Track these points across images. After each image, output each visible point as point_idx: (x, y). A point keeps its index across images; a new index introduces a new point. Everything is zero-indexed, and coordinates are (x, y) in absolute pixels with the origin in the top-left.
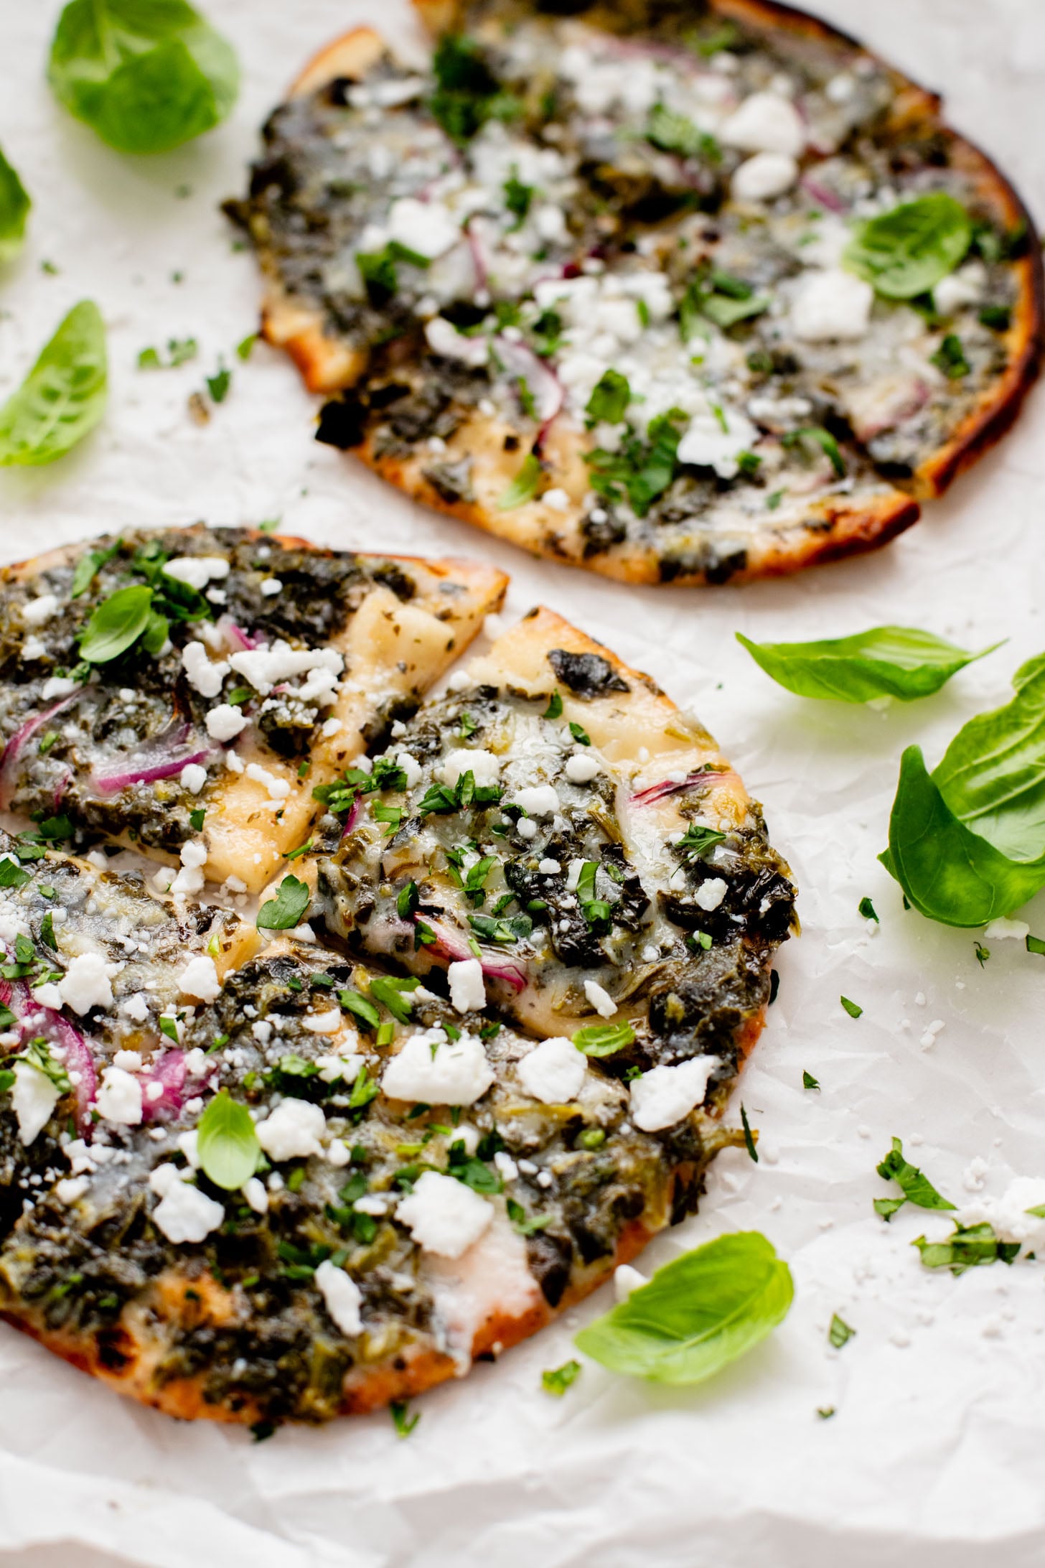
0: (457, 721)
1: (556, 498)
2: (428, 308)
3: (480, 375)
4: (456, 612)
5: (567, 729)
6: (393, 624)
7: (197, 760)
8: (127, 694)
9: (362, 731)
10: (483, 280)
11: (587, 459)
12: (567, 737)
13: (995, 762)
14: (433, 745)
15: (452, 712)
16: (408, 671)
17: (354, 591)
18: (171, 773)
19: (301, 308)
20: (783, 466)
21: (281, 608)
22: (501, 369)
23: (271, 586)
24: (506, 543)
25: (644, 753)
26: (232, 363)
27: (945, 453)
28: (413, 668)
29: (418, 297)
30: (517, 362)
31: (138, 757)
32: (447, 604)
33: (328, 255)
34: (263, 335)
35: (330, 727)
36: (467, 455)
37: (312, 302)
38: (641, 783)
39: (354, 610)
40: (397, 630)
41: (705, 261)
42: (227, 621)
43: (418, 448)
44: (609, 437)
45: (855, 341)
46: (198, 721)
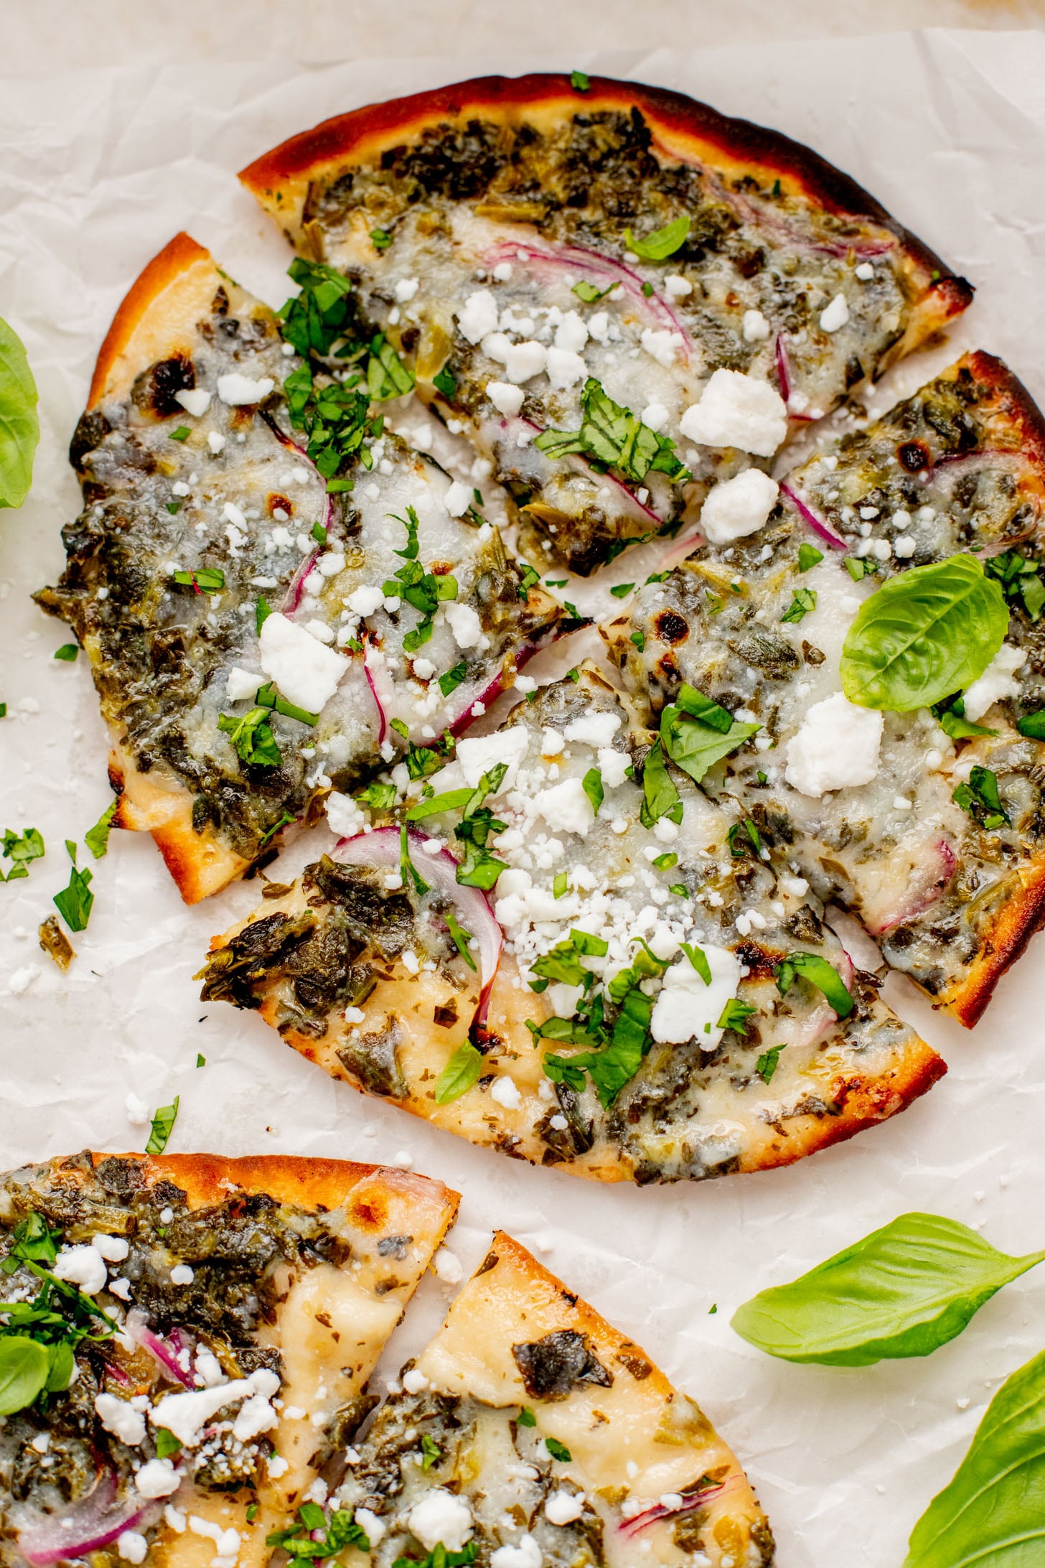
0: (418, 1445)
1: (504, 1090)
2: (320, 779)
3: (398, 905)
4: (401, 1278)
5: (542, 1443)
6: (332, 1331)
7: (131, 1524)
8: (41, 1442)
9: (310, 1463)
10: (384, 726)
11: (539, 1033)
12: (543, 1453)
13: (1030, 1411)
14: (393, 1488)
15: (411, 1434)
16: (356, 1374)
17: (280, 1273)
18: (107, 1543)
19: (161, 789)
20: (780, 1010)
21: (199, 1301)
22: (422, 890)
23: (183, 1275)
24: (452, 1137)
25: (632, 1468)
26: (85, 861)
27: (979, 969)
28: (359, 1368)
29: (307, 766)
30: (440, 881)
31: (68, 1523)
32: (387, 1269)
33: (187, 702)
34: (118, 822)
35: (276, 1466)
36: (392, 1020)
37: (173, 780)
38: (631, 1508)
39: (284, 1298)
40: (336, 1337)
41: (670, 668)
42: (138, 1314)
43: (333, 1018)
44: (565, 999)
45: (863, 791)
46: (125, 1468)
